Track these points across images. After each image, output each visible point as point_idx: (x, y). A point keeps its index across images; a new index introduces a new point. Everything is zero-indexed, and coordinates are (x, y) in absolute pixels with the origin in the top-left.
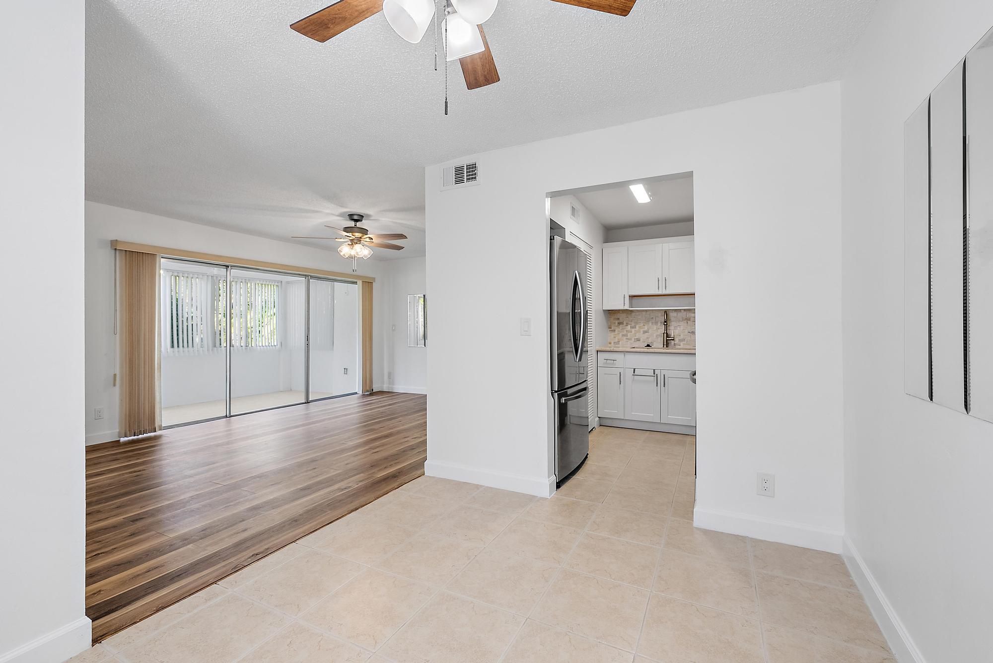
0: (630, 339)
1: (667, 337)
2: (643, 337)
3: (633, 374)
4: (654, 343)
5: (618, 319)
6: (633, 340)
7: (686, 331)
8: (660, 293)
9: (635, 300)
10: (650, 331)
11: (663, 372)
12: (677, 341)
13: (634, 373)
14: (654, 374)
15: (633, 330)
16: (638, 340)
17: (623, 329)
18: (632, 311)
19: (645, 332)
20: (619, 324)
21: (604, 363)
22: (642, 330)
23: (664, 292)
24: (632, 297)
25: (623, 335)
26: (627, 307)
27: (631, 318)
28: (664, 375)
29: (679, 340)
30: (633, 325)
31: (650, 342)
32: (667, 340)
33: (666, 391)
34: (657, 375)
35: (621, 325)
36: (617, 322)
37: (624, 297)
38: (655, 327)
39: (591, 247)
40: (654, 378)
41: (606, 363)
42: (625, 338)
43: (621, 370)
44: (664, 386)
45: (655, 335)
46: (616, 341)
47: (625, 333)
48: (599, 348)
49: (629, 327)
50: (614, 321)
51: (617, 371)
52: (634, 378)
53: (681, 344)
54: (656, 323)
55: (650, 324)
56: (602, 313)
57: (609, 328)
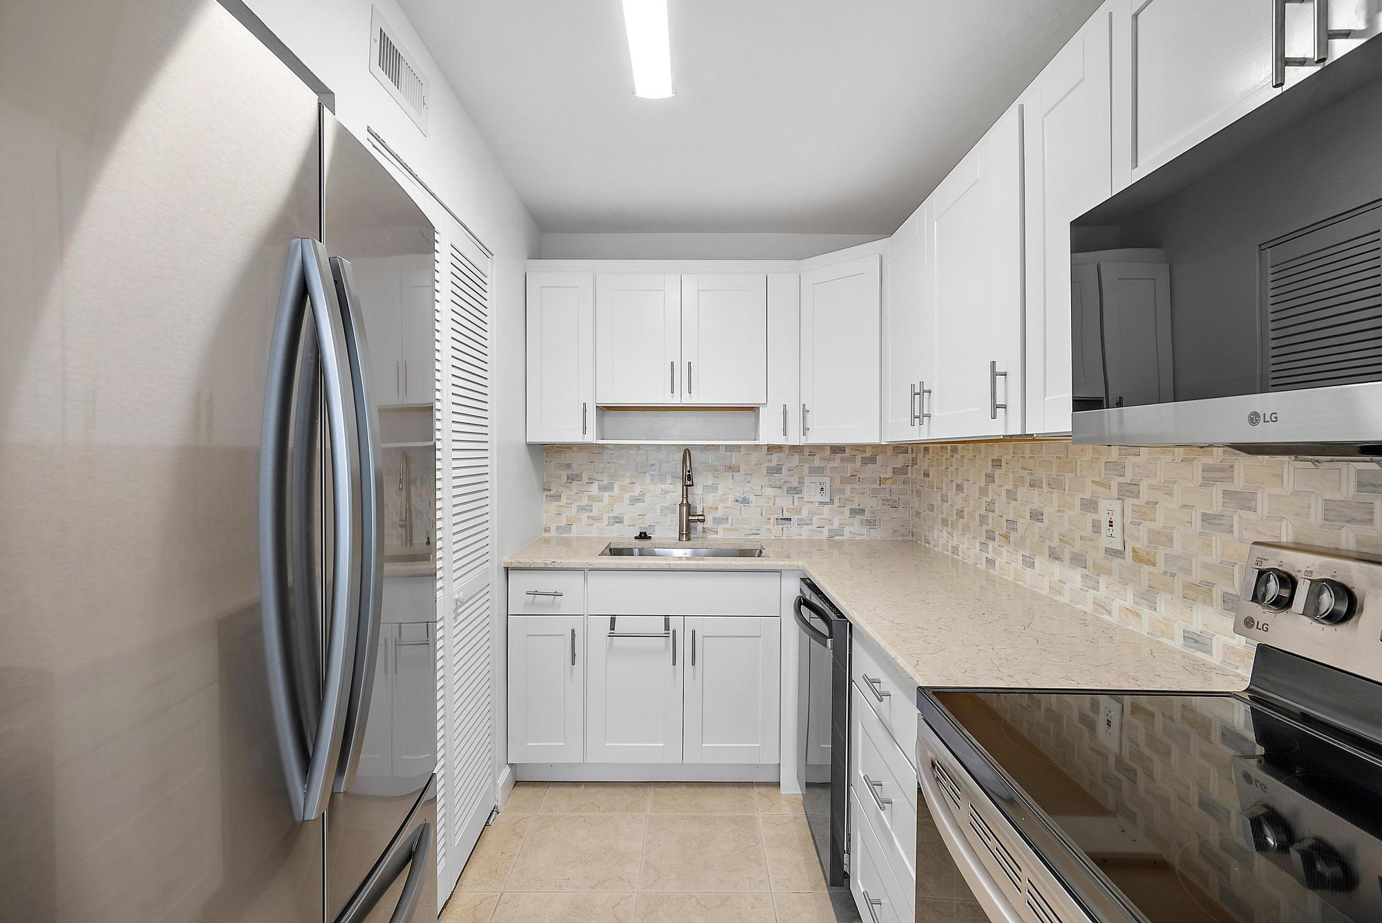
0: (597, 519)
1: (689, 514)
2: (631, 513)
3: (609, 631)
4: (658, 528)
5: (568, 466)
6: (606, 520)
7: (731, 499)
8: (675, 400)
9: (610, 419)
10: (648, 497)
11: (691, 623)
12: (709, 523)
13: (612, 628)
14: (667, 627)
15: (606, 495)
16: (618, 520)
17: (582, 492)
18: (602, 447)
19: (635, 500)
20: (571, 478)
21: (526, 605)
22: (627, 496)
23: (687, 400)
24: (604, 410)
25: (581, 509)
26: (591, 437)
27: (601, 465)
28: (694, 632)
29: (716, 520)
30: (606, 482)
31: (646, 525)
32: (689, 521)
33: (699, 675)
34: (674, 632)
35: (575, 483)
36: (564, 474)
37: (585, 410)
38: (659, 488)
39: (487, 253)
40: (667, 644)
41: (533, 603)
42: (585, 515)
43: (576, 622)
44: (693, 664)
45: (658, 507)
46: (563, 523)
47: (585, 502)
48: (508, 560)
49: (595, 487)
50: (557, 472)
51: (562, 626)
52: (611, 643)
53: (720, 528)
54: (662, 477)
55: (648, 481)
56: (524, 449)
57: (545, 490)
